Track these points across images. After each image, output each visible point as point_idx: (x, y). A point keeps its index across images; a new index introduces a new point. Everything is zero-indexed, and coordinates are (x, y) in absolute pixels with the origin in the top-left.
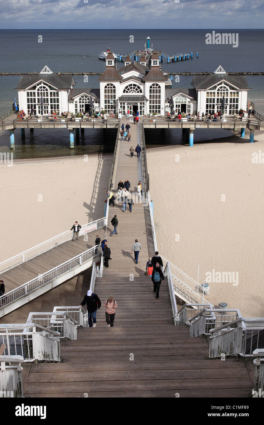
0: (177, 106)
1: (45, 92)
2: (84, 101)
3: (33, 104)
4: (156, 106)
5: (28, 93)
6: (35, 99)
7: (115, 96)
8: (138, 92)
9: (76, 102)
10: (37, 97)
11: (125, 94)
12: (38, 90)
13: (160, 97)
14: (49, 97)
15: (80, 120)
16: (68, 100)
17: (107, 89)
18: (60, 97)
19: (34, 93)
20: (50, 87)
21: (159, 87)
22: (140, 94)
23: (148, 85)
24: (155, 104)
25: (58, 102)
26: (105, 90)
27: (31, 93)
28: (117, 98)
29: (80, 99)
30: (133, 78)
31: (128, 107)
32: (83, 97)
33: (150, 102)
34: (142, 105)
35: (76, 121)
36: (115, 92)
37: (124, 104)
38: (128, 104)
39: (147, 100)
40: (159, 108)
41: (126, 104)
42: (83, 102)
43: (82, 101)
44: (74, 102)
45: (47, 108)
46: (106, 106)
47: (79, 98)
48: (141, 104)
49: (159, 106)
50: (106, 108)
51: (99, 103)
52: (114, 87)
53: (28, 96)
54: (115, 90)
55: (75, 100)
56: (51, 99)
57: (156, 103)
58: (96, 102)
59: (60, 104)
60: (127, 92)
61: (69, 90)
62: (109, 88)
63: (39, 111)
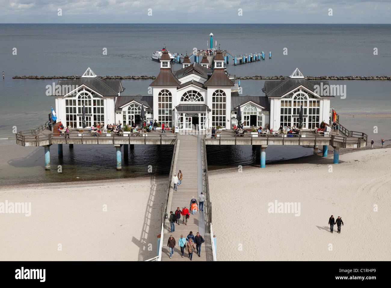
0: (245, 117)
1: (88, 99)
2: (134, 111)
3: (73, 114)
4: (221, 117)
5: (67, 101)
6: (75, 108)
7: (171, 105)
8: (199, 100)
9: (124, 112)
10: (77, 106)
11: (184, 102)
12: (79, 97)
13: (225, 107)
14: (92, 106)
15: (129, 134)
16: (115, 110)
17: (161, 96)
18: (105, 107)
19: (75, 101)
20: (93, 93)
21: (224, 94)
22: (201, 103)
23: (211, 91)
24: (219, 116)
25: (103, 112)
26: (159, 98)
27: (71, 101)
28: (173, 107)
29: (129, 109)
30: (192, 83)
31: (187, 119)
32: (132, 106)
33: (213, 114)
34: (204, 116)
35: (124, 135)
36: (171, 100)
37: (182, 115)
38: (187, 115)
39: (209, 110)
40: (224, 120)
41: (184, 114)
42: (133, 113)
43: (131, 111)
44: (122, 112)
45: (90, 120)
46: (160, 117)
47: (127, 107)
48: (202, 115)
49: (224, 117)
50: (160, 120)
51: (152, 113)
52: (170, 94)
53: (67, 104)
54: (170, 98)
55: (123, 110)
56: (95, 109)
57: (221, 114)
58: (149, 113)
59: (105, 114)
60: (185, 100)
61: (116, 98)
62: (164, 95)
63: (80, 123)
